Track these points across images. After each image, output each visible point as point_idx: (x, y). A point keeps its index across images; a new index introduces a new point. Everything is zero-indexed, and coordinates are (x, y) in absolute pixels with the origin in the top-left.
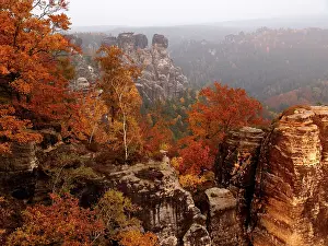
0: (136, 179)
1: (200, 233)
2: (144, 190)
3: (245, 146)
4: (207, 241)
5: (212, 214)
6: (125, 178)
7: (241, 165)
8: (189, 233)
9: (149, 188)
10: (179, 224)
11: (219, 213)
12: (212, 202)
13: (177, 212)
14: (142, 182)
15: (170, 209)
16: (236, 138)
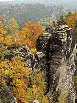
0: (20, 53)
1: (37, 65)
2: (23, 56)
3: (45, 39)
4: (39, 67)
5: (39, 59)
6: (17, 53)
7: (45, 44)
8: (34, 66)
9: (24, 55)
10: (32, 64)
11: (41, 59)
12: (39, 56)
13: (31, 61)
14: (22, 53)
15: (29, 60)
16: (42, 37)
